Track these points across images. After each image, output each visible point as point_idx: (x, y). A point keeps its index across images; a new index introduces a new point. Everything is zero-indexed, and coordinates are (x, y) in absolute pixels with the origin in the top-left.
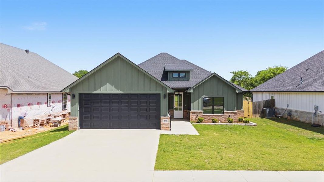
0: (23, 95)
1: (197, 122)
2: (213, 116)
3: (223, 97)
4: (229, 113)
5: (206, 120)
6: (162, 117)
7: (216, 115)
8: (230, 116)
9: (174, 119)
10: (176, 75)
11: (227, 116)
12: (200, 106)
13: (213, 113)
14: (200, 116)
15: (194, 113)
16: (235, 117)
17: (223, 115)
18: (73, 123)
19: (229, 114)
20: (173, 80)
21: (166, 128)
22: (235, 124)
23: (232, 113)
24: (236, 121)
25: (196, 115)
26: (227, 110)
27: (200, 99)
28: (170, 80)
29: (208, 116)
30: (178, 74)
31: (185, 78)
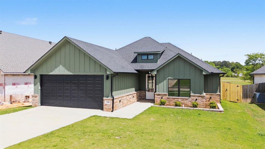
0: (19, 76)
1: (160, 105)
2: (178, 99)
3: (190, 79)
4: (195, 96)
5: (171, 103)
6: (104, 98)
7: (182, 98)
8: (196, 100)
9: (146, 100)
10: (145, 57)
11: (193, 99)
12: (165, 88)
13: (179, 96)
14: (164, 99)
15: (159, 95)
16: (202, 101)
17: (189, 99)
18: (35, 100)
19: (196, 98)
20: (142, 62)
21: (108, 110)
22: (202, 109)
23: (199, 96)
24: (203, 105)
25: (161, 97)
26: (194, 94)
27: (165, 81)
28: (138, 63)
29: (173, 98)
30: (147, 56)
31: (153, 60)
